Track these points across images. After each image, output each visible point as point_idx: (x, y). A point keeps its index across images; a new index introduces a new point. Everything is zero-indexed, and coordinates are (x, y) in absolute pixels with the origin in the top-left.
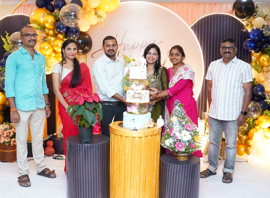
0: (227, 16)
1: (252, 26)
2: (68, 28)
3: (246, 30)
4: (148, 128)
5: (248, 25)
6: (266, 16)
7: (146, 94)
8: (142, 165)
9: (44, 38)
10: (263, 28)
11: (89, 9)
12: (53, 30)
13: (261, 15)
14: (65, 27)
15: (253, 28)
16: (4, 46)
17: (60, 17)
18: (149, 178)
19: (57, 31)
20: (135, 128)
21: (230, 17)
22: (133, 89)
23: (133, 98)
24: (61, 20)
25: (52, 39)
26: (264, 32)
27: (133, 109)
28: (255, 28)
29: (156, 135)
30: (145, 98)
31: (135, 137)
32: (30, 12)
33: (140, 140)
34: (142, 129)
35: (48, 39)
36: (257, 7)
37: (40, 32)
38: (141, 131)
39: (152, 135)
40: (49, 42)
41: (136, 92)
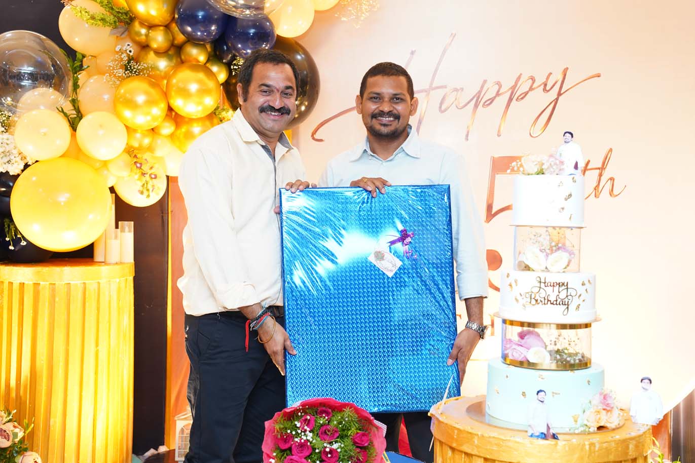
2: (228, 22)
4: (600, 428)
7: (585, 287)
9: (130, 59)
12: (167, 27)
14: (216, 17)
19: (184, 32)
20: (548, 428)
23: (533, 302)
25: (163, 64)
27: (532, 350)
30: (580, 301)
34: (577, 432)
35: (143, 65)
37: (111, 34)
38: (575, 440)
40: (149, 76)
41: (543, 281)
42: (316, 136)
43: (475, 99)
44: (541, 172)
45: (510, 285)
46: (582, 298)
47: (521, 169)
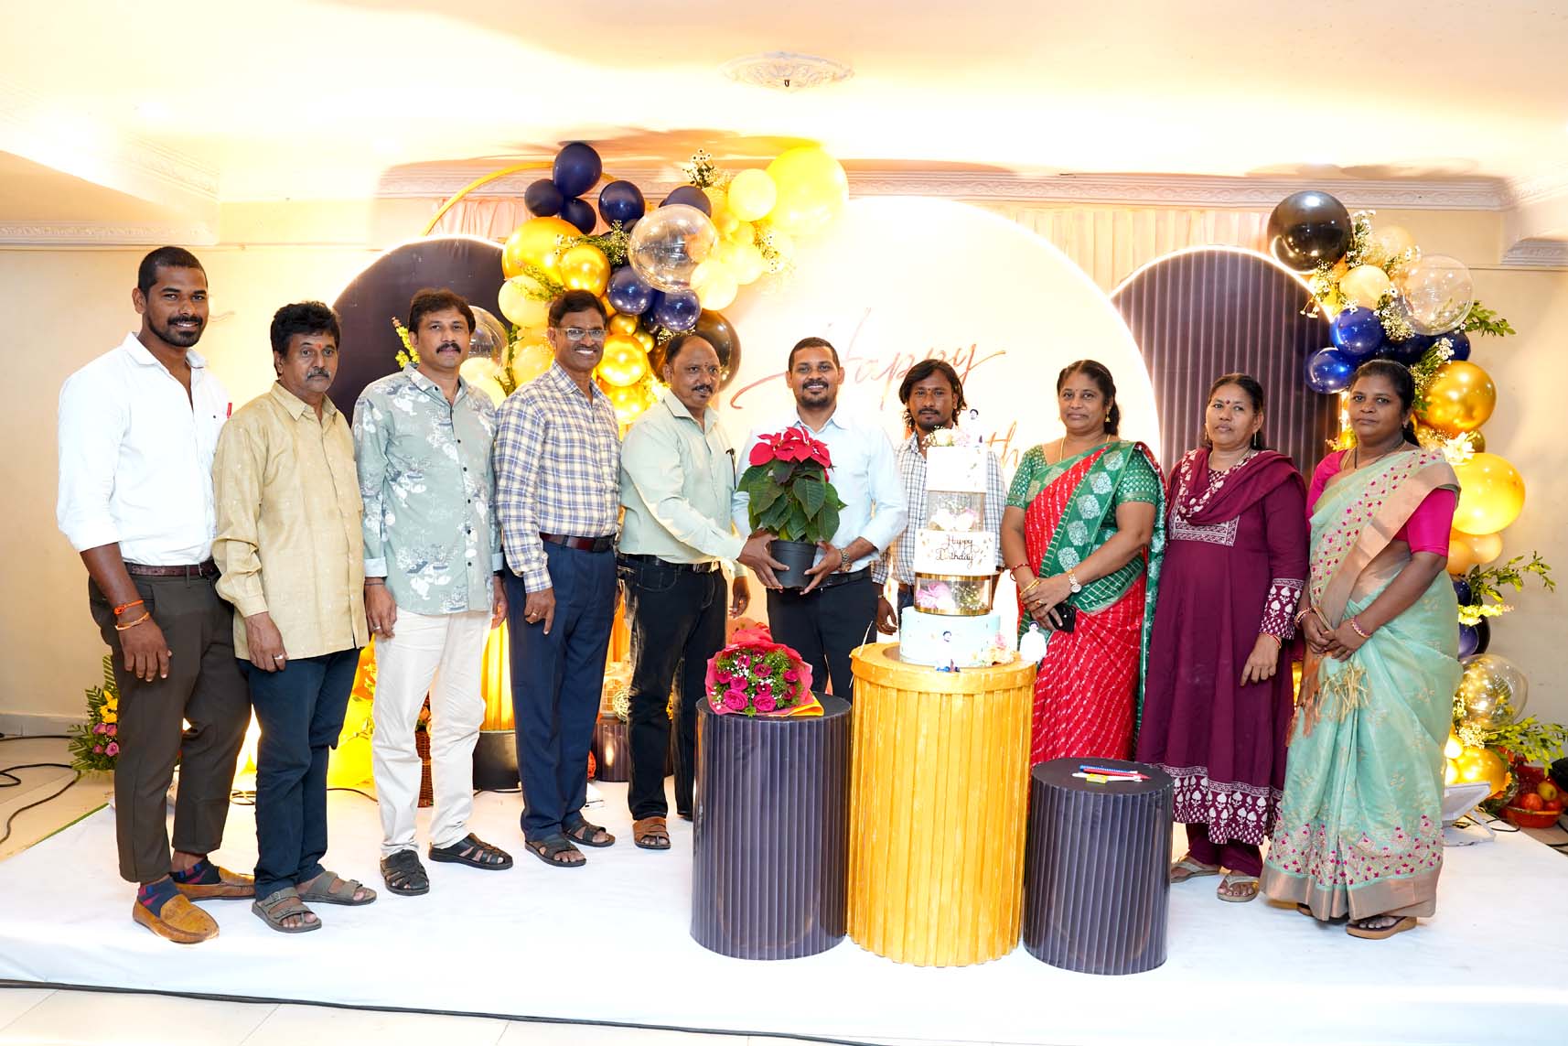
0: (1246, 259)
1: (1340, 296)
2: (657, 296)
3: (1317, 313)
4: (995, 663)
5: (1327, 294)
6: (1392, 261)
7: (986, 545)
8: (975, 795)
10: (1382, 308)
11: (732, 226)
13: (1374, 259)
14: (645, 292)
15: (1345, 307)
16: (398, 358)
17: (631, 253)
18: (996, 843)
19: (614, 306)
20: (952, 663)
21: (1258, 263)
22: (938, 528)
23: (942, 557)
24: (634, 265)
26: (1386, 324)
27: (940, 599)
28: (1352, 306)
29: (1020, 688)
30: (982, 557)
31: (951, 695)
32: (487, 224)
33: (970, 704)
34: (975, 666)
36: (1359, 228)
38: (973, 673)
39: (1009, 690)
41: (951, 539)
42: (735, 404)
43: (889, 371)
44: (951, 444)
45: (924, 542)
46: (983, 554)
47: (934, 441)
